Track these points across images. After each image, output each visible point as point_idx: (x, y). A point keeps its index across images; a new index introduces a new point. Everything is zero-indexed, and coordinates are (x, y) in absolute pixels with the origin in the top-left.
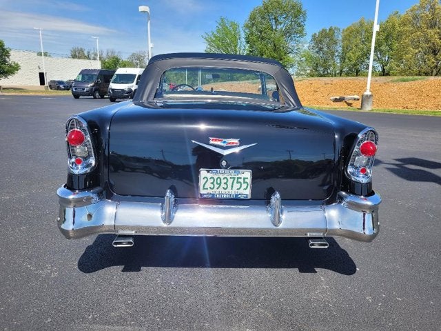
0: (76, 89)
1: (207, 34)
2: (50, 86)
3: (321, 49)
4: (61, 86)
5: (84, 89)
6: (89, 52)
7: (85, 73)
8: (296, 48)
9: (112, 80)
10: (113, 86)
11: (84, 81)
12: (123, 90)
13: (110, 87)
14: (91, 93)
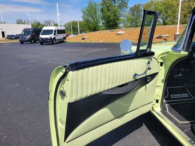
0: (21, 39)
1: (83, 9)
2: (7, 38)
3: (134, 14)
4: (13, 38)
5: (26, 39)
6: (25, 21)
7: (26, 30)
8: (124, 14)
9: (41, 33)
10: (42, 36)
11: (25, 35)
12: (47, 38)
13: (40, 37)
14: (30, 40)
